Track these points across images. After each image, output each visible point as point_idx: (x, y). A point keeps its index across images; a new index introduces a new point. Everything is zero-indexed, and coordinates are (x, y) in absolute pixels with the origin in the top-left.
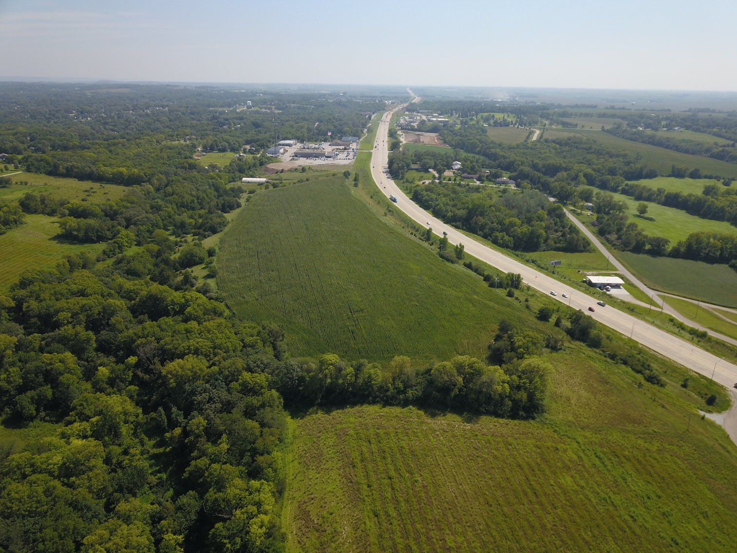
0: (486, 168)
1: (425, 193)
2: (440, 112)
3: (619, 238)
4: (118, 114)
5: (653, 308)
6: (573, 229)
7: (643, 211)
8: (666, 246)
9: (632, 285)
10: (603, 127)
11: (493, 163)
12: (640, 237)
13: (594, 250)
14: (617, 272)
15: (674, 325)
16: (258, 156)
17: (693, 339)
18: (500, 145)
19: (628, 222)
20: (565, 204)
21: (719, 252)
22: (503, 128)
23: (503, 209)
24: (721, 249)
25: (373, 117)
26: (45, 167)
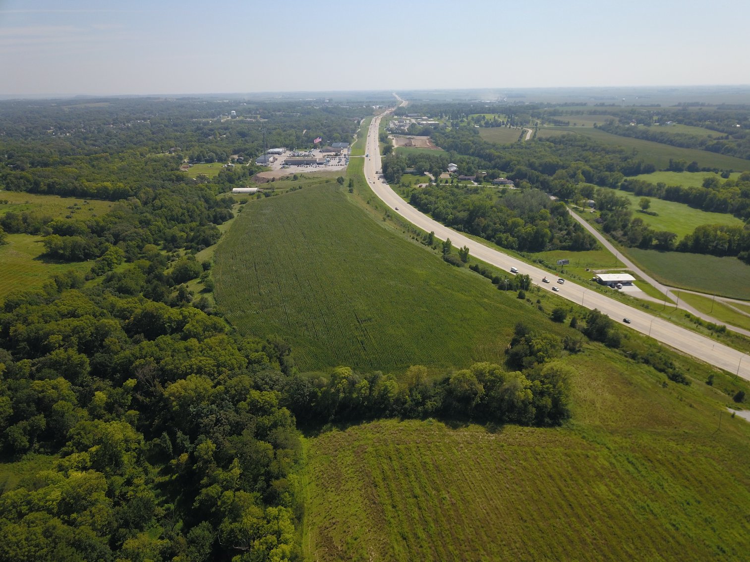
0: (482, 169)
1: (423, 196)
2: (429, 115)
3: (625, 234)
4: (98, 128)
5: (667, 304)
6: (578, 227)
7: (645, 206)
8: (674, 241)
9: (643, 281)
10: (595, 124)
11: (489, 163)
12: (646, 233)
13: (601, 248)
14: (626, 269)
15: (691, 320)
16: (248, 165)
17: (712, 334)
18: (494, 146)
19: (633, 218)
20: (567, 202)
21: (728, 244)
22: (495, 128)
23: (505, 209)
24: (730, 241)
25: (361, 122)
26: (25, 185)
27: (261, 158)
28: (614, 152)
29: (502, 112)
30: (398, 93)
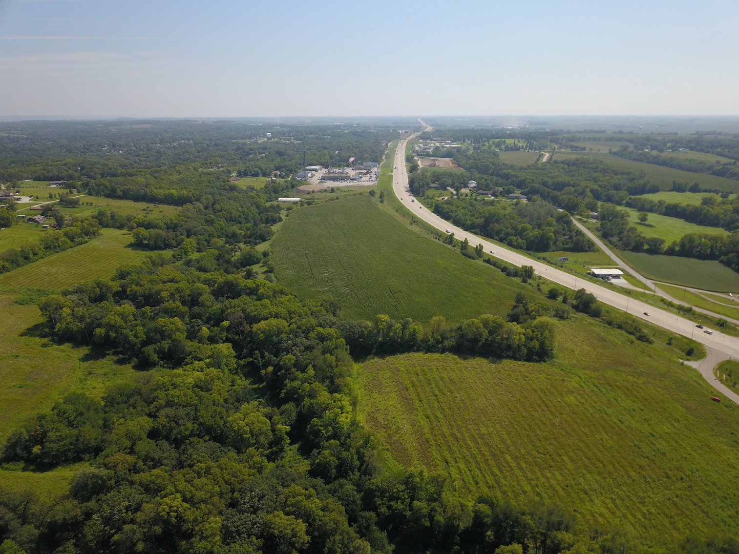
0: (500, 186)
1: (445, 206)
2: (452, 140)
3: (620, 240)
5: (647, 292)
7: (643, 219)
8: (662, 246)
9: (631, 276)
10: (610, 149)
11: (506, 181)
12: (640, 238)
13: (598, 250)
15: (665, 304)
16: (289, 179)
18: (511, 167)
19: (629, 227)
20: (572, 214)
21: (710, 249)
22: (514, 152)
23: (516, 217)
24: (712, 247)
25: (389, 144)
26: (104, 191)
27: (301, 173)
28: (623, 174)
29: (522, 138)
30: (423, 119)
